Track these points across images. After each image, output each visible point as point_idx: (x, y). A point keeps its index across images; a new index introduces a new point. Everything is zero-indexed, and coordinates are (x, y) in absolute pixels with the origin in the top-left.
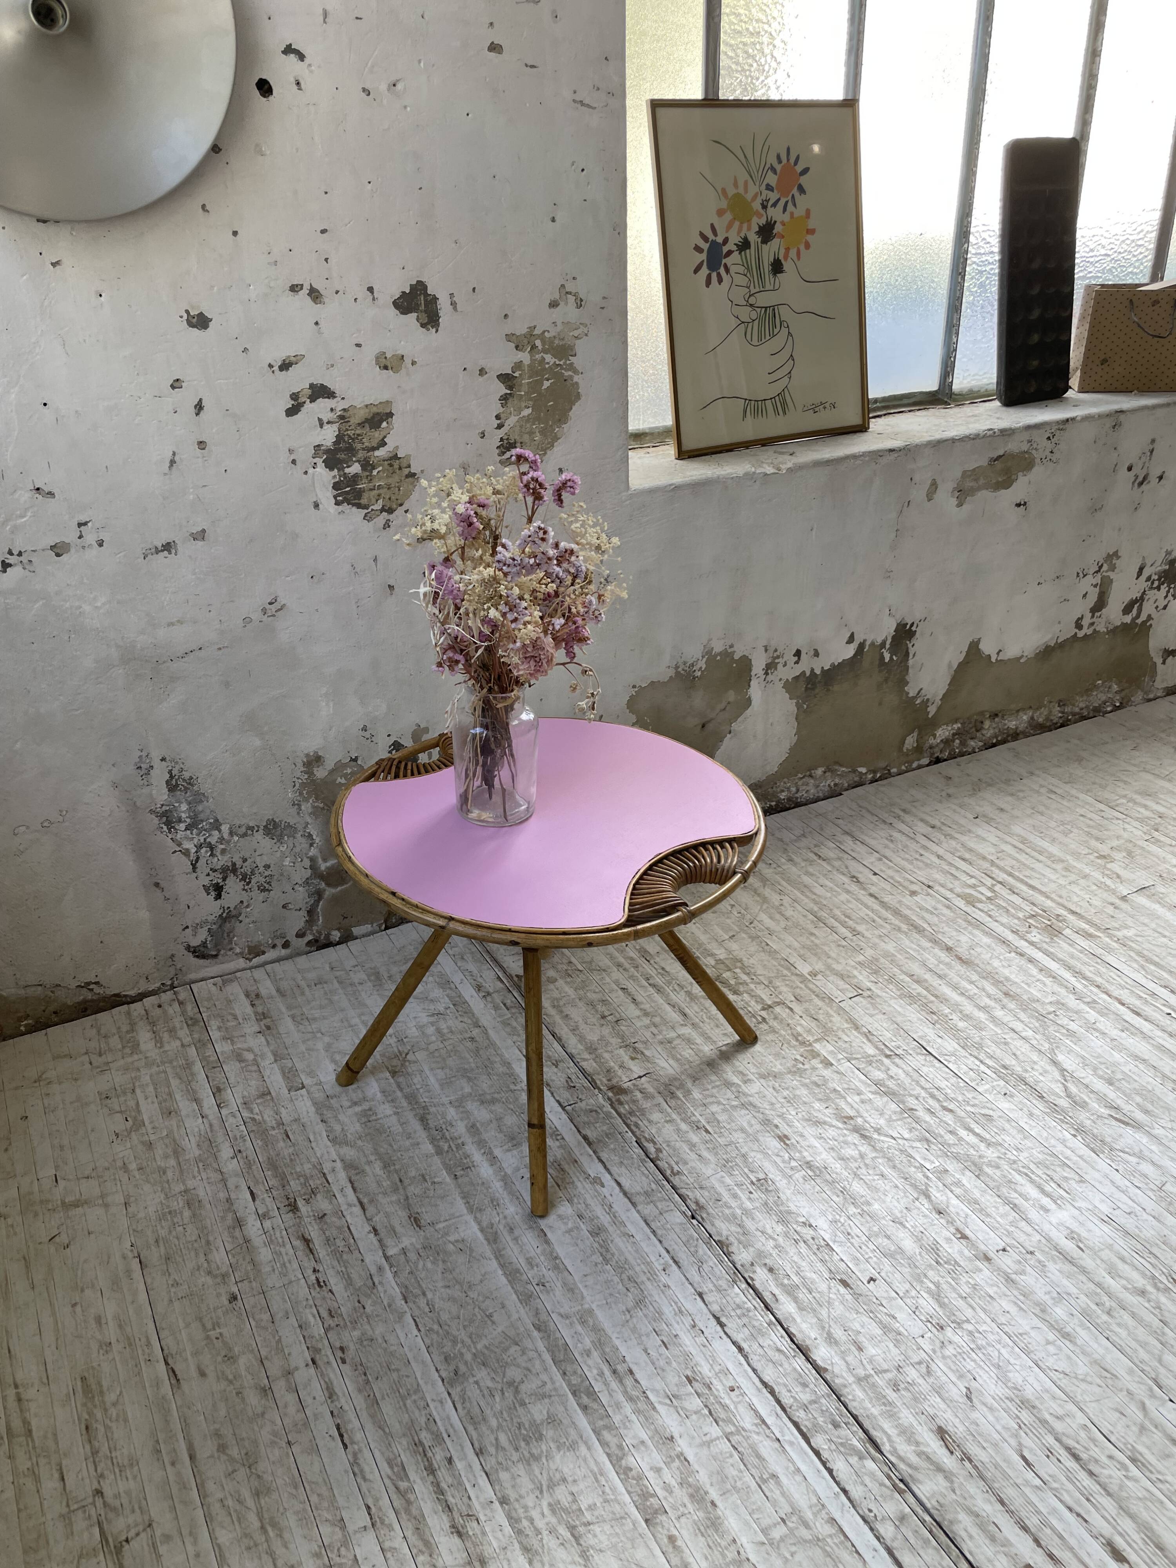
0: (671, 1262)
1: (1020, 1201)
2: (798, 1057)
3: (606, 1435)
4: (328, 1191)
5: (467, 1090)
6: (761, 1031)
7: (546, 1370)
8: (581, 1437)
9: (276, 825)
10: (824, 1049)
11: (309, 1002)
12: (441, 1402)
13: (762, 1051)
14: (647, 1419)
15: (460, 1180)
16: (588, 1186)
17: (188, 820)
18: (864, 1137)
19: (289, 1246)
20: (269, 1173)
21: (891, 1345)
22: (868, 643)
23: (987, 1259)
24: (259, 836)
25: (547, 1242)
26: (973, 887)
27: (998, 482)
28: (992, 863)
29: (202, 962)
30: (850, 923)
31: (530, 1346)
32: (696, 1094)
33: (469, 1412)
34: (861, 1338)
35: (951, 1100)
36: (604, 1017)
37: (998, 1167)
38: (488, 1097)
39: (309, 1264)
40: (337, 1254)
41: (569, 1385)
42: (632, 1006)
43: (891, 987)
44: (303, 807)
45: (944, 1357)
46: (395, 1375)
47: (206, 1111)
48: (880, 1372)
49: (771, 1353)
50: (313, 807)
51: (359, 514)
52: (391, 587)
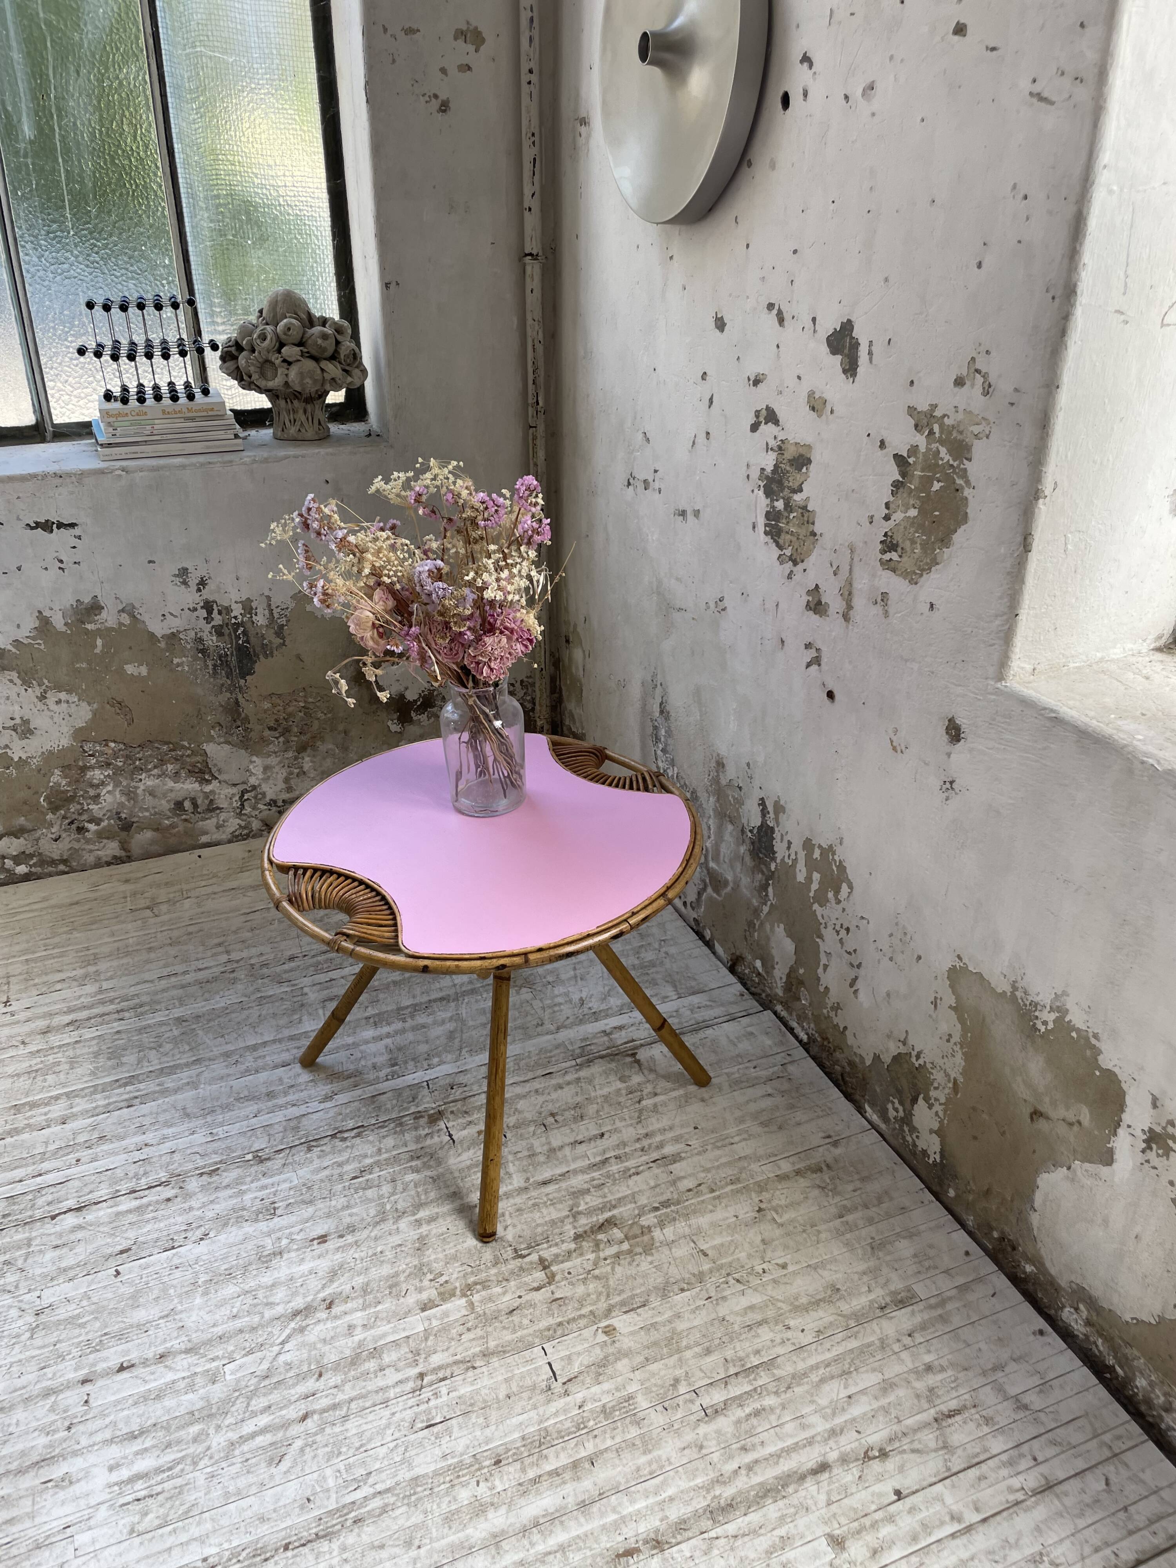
1: (137, 1445)
2: (444, 1278)
3: (89, 1089)
5: (469, 1022)
7: (160, 1063)
8: (97, 1078)
10: (456, 1307)
13: (465, 1245)
16: (324, 1093)
18: (296, 1313)
21: (45, 1270)
23: (84, 1382)
32: (410, 1177)
33: (151, 1027)
34: (65, 1250)
36: (550, 1113)
37: (195, 1440)
45: (10, 1307)
48: (27, 1256)
51: (776, 552)
52: (783, 642)
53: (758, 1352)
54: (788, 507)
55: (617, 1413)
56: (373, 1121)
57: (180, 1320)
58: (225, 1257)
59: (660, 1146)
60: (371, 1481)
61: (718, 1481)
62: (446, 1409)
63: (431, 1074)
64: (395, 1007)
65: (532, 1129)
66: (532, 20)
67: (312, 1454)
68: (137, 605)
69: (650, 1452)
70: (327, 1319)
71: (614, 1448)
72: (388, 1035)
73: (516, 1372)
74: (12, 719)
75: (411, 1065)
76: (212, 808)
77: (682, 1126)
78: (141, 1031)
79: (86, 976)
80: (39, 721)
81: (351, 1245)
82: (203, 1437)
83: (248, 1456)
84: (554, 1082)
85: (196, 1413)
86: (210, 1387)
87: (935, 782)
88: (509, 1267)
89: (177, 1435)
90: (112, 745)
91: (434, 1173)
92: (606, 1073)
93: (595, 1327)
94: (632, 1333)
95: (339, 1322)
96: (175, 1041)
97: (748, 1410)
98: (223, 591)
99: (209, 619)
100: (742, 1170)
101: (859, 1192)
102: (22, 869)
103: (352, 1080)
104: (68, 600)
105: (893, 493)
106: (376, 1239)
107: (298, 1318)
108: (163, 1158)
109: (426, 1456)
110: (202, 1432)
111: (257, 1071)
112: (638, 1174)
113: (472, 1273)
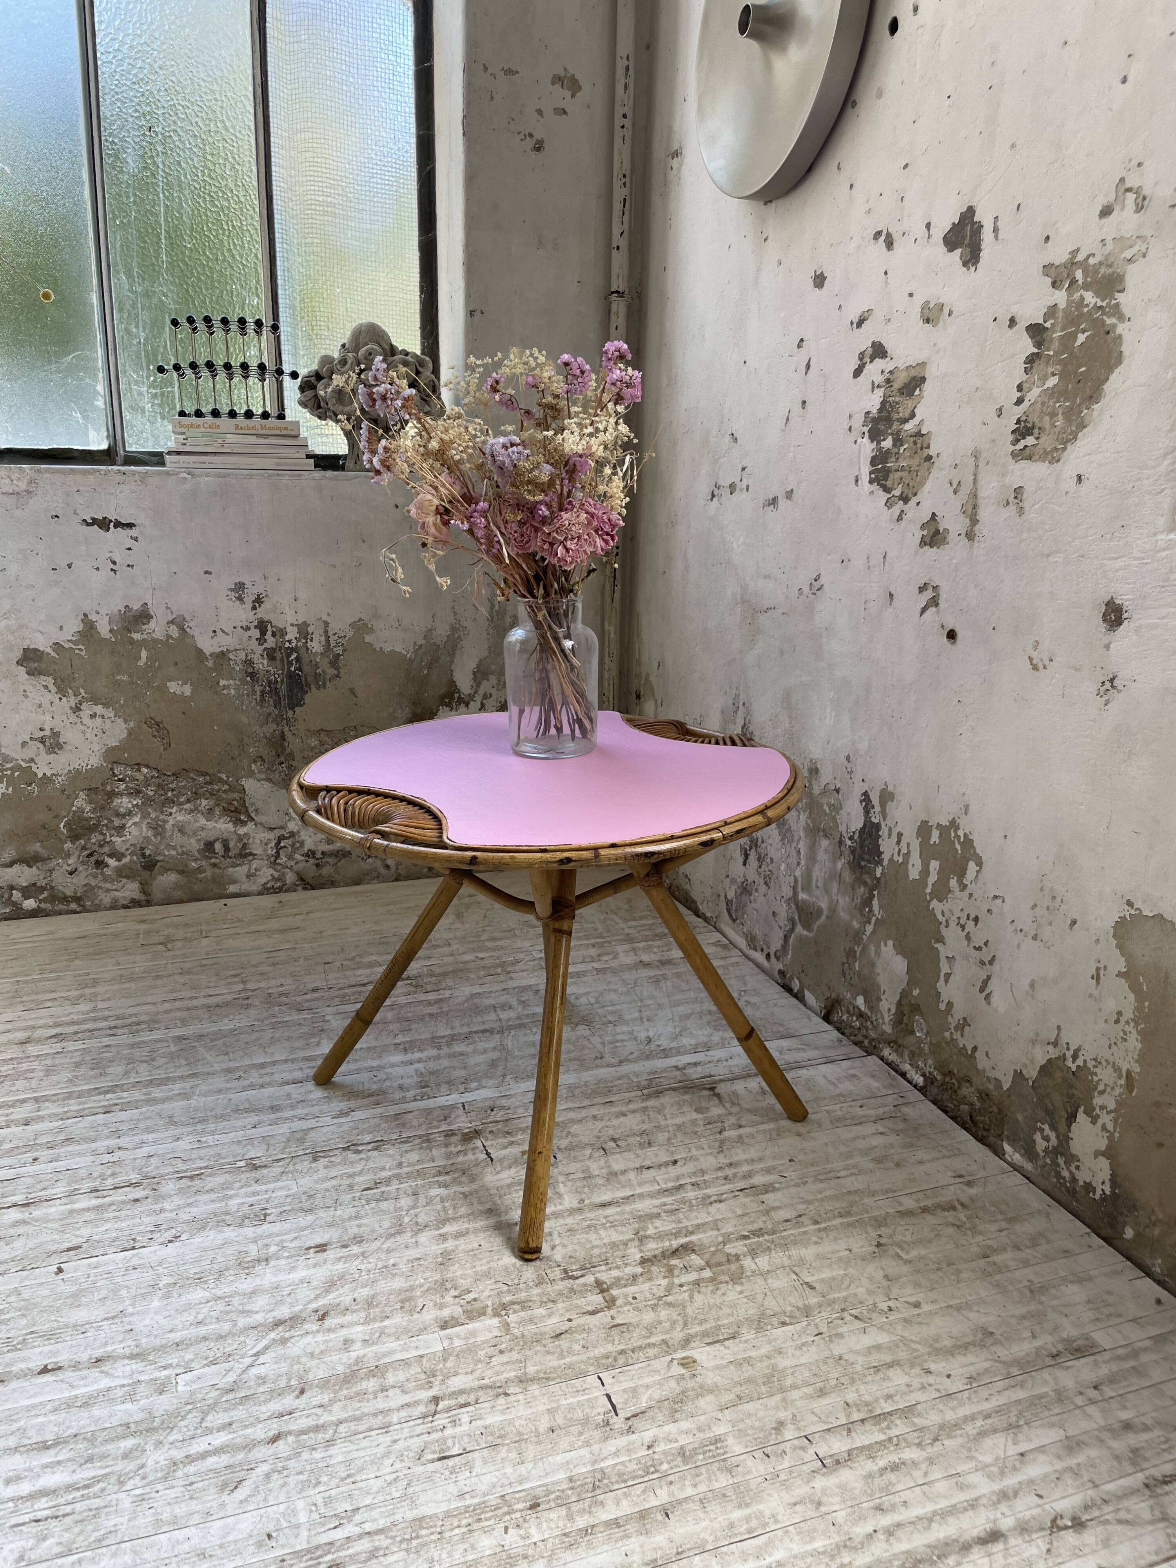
1: (48, 1457)
3: (64, 1096)
8: (73, 1086)
13: (501, 1263)
14: (57, 1115)
18: (278, 1323)
29: (728, 918)
32: (435, 1192)
37: (126, 1456)
51: (883, 496)
52: (891, 595)
53: (889, 1397)
54: (898, 441)
55: (701, 1457)
56: (395, 1137)
57: (129, 1323)
58: (197, 1261)
59: (749, 1175)
60: (358, 1518)
61: (845, 1546)
62: (466, 1439)
63: (468, 1097)
64: (429, 1036)
65: (588, 1152)
66: (627, 68)
67: (281, 1482)
68: (188, 618)
69: (747, 1505)
70: (318, 1331)
71: (697, 1498)
72: (419, 1061)
73: (563, 1402)
74: (42, 729)
75: (444, 1088)
76: (245, 854)
77: (774, 1158)
78: (132, 1046)
79: (81, 996)
80: (70, 736)
81: (356, 1256)
82: (137, 1454)
83: (193, 1479)
84: (614, 1109)
85: (132, 1426)
86: (155, 1397)
87: (1090, 687)
88: (557, 1287)
89: (103, 1448)
90: (145, 770)
91: (466, 1189)
92: (680, 1105)
93: (669, 1358)
94: (719, 1368)
95: (332, 1336)
96: (171, 1057)
97: (882, 1463)
98: (279, 612)
99: (261, 640)
100: (852, 1204)
101: (1005, 1233)
102: (30, 904)
103: (374, 1098)
104: (116, 605)
105: (1026, 371)
106: (388, 1251)
107: (280, 1329)
108: (138, 1161)
109: (436, 1493)
110: (136, 1448)
111: (262, 1086)
112: (721, 1201)
113: (509, 1292)
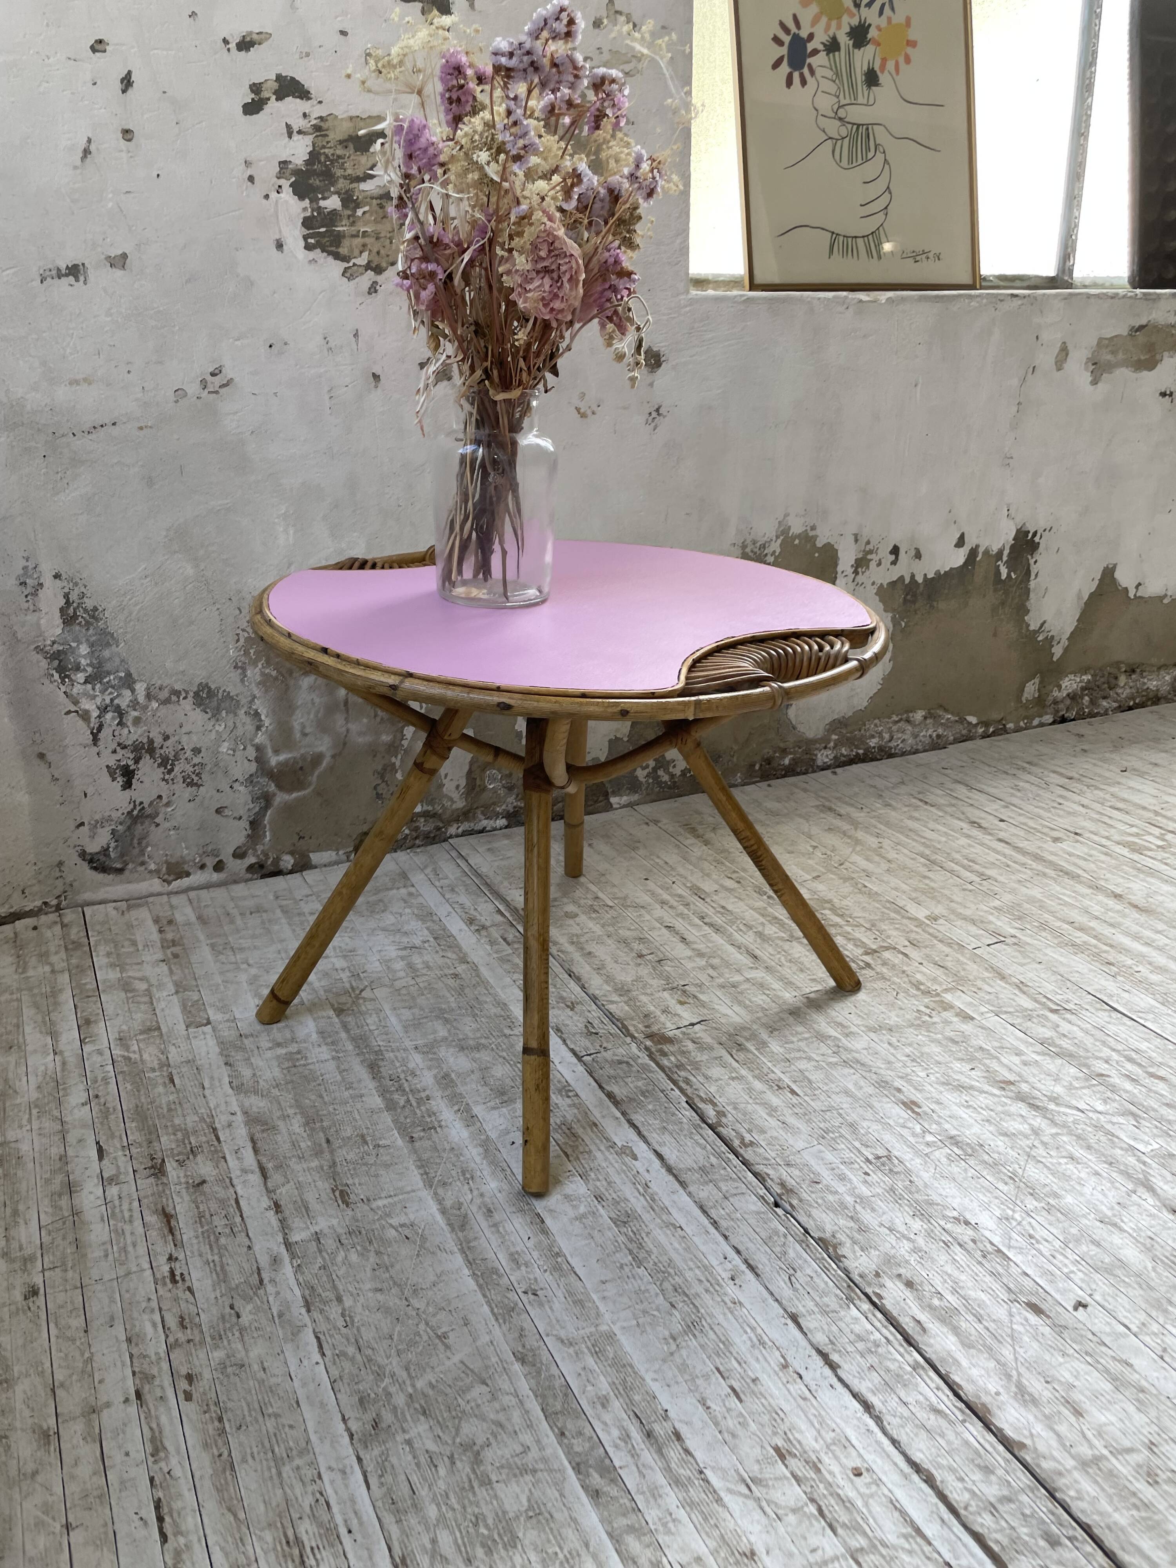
0: (744, 1267)
2: (923, 1009)
3: (633, 1544)
4: (216, 1151)
5: (442, 1032)
6: (864, 975)
7: (530, 1426)
8: (587, 1545)
9: (211, 694)
10: (958, 1000)
11: (238, 931)
12: (343, 1472)
13: (869, 1000)
14: (706, 1519)
15: (417, 1144)
16: (612, 1157)
17: (89, 669)
18: (1035, 1107)
19: (138, 1223)
20: (131, 1125)
21: (1131, 1409)
22: (981, 550)
24: (187, 705)
25: (545, 1231)
26: (1137, 835)
27: (1139, 360)
28: (1157, 813)
29: (100, 877)
30: (977, 867)
31: (506, 1386)
32: (775, 1047)
33: (389, 1490)
34: (1077, 1396)
35: (1160, 1065)
36: (641, 956)
38: (471, 1042)
39: (163, 1248)
40: (211, 1238)
41: (569, 1452)
42: (681, 946)
43: (1044, 934)
44: (249, 673)
46: (270, 1424)
47: (62, 1046)
48: (1119, 1452)
49: (922, 1415)
50: (263, 674)
51: (338, 267)
52: (376, 377)
54: (351, 202)
62: (1079, 995)
70: (1027, 1082)
73: (1009, 961)
88: (885, 971)
95: (1025, 1073)
107: (1040, 1105)
